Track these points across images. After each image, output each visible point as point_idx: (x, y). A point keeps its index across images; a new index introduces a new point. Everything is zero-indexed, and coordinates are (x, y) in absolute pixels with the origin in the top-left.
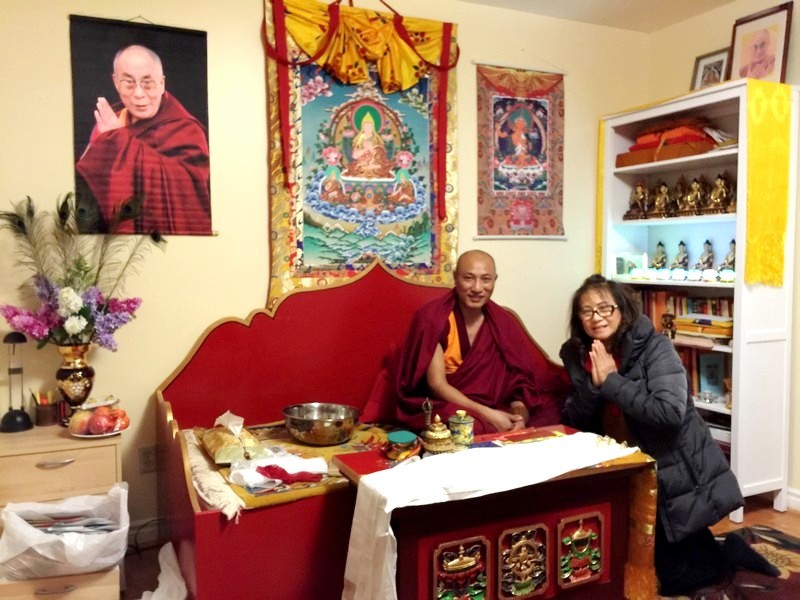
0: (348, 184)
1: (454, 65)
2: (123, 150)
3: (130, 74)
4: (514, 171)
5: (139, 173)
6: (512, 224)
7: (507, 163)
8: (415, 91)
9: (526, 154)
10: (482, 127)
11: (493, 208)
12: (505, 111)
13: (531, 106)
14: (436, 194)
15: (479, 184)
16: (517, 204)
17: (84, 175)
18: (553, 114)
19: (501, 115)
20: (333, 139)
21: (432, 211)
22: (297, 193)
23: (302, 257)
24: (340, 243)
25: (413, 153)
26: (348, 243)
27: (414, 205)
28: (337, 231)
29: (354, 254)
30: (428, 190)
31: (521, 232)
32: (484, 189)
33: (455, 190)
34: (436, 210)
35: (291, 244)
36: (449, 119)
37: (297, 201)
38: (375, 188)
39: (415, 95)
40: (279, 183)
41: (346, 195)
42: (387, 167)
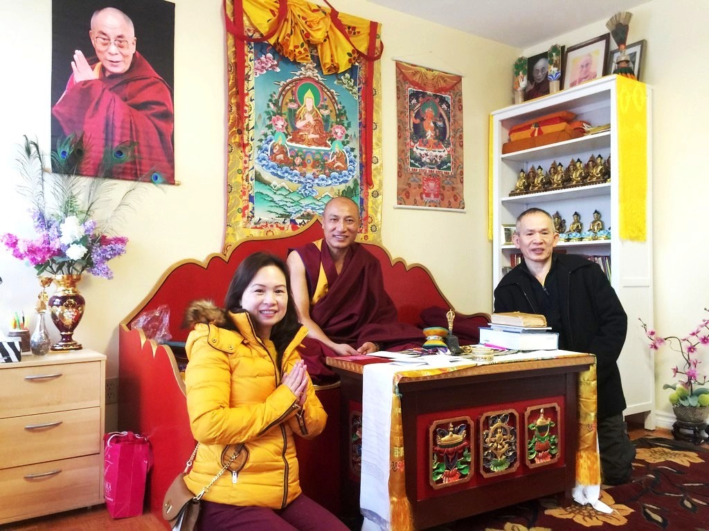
0: (292, 149)
1: (379, 57)
2: (96, 100)
3: (105, 32)
4: (425, 152)
5: (111, 122)
6: (424, 196)
7: (420, 145)
8: (347, 75)
9: (434, 139)
10: (401, 113)
11: (409, 182)
12: (418, 102)
13: (438, 100)
14: (364, 164)
15: (399, 160)
16: (428, 180)
17: (60, 119)
18: (454, 108)
19: (415, 105)
20: (280, 108)
21: (361, 179)
22: (250, 153)
23: (253, 209)
24: (285, 200)
25: (345, 127)
26: (291, 201)
27: (346, 172)
28: (283, 189)
29: (297, 210)
30: (358, 160)
31: (431, 204)
32: (402, 165)
33: (380, 162)
34: (364, 178)
35: (244, 198)
36: (374, 102)
37: (250, 160)
38: (314, 155)
39: (347, 78)
40: (235, 143)
41: (290, 158)
42: (324, 137)
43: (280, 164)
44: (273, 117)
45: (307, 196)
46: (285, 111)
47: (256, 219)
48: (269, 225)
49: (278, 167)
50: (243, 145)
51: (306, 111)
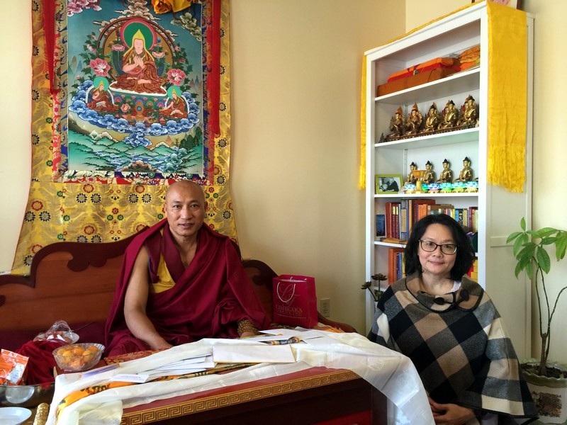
0: (117, 95)
8: (188, 14)
14: (209, 111)
20: (101, 51)
21: (205, 127)
22: (62, 100)
23: (67, 162)
24: (108, 151)
25: (185, 72)
26: (116, 152)
28: (105, 139)
29: (123, 161)
30: (201, 107)
33: (228, 109)
34: (209, 126)
35: (55, 149)
36: (222, 44)
37: (62, 108)
38: (145, 101)
39: (188, 18)
40: (42, 89)
41: (115, 105)
42: (158, 83)
43: (102, 112)
44: (92, 61)
45: (137, 146)
46: (108, 53)
47: (70, 172)
48: (87, 179)
49: (99, 115)
50: (53, 91)
51: (135, 54)
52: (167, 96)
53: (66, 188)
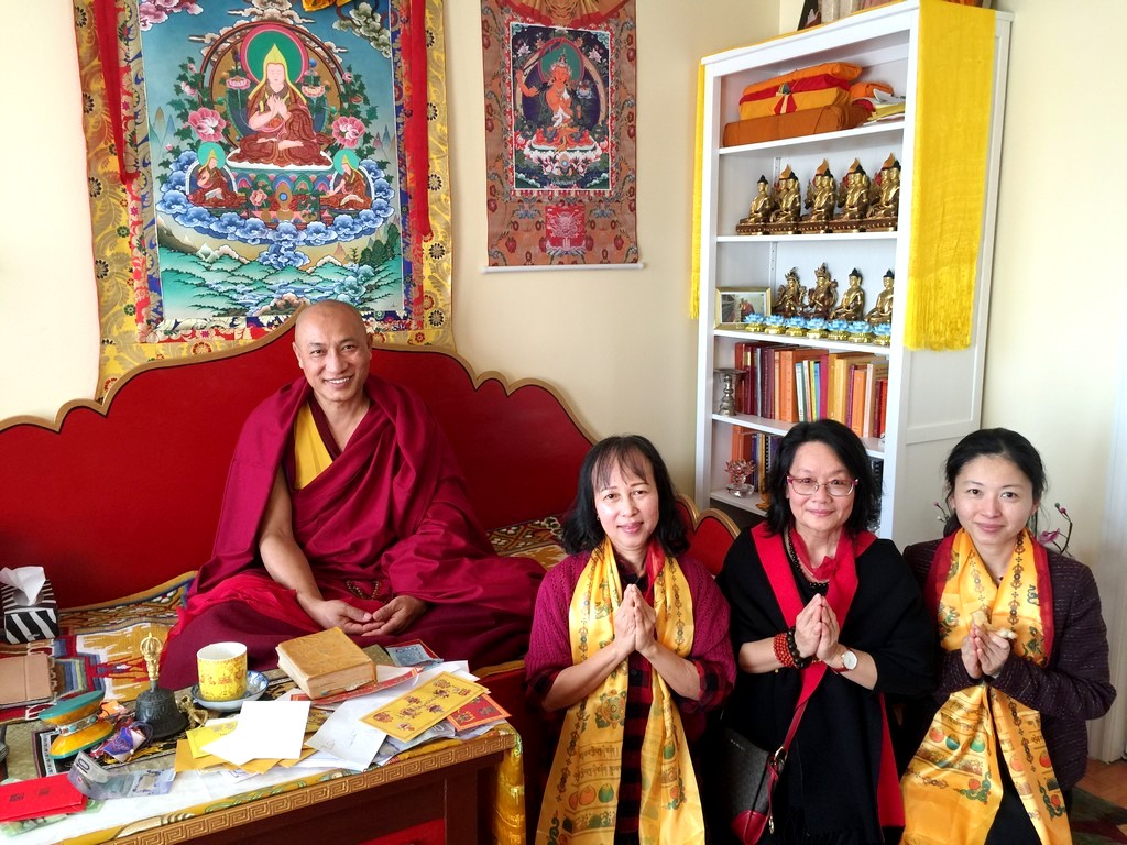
0: (242, 174)
4: (551, 154)
6: (548, 244)
7: (539, 141)
8: (365, 7)
9: (571, 126)
10: (492, 78)
11: (515, 219)
12: (533, 49)
13: (580, 42)
14: (411, 192)
15: (491, 176)
16: (557, 211)
18: (617, 56)
19: (526, 57)
20: (208, 92)
21: (403, 223)
22: (143, 192)
23: (161, 304)
24: (232, 280)
25: (363, 120)
26: (246, 281)
27: (369, 212)
28: (226, 258)
29: (260, 298)
30: (396, 185)
31: (565, 258)
32: (499, 186)
33: (445, 186)
34: (411, 221)
35: (137, 284)
36: (429, 59)
37: (144, 207)
38: (294, 182)
39: (365, 14)
40: (105, 173)
41: (240, 194)
42: (315, 145)
43: (216, 208)
44: (191, 113)
45: (283, 268)
46: (220, 95)
47: (168, 324)
48: (198, 333)
49: (211, 215)
50: (126, 177)
51: (271, 93)
52: (333, 169)
53: (162, 352)
